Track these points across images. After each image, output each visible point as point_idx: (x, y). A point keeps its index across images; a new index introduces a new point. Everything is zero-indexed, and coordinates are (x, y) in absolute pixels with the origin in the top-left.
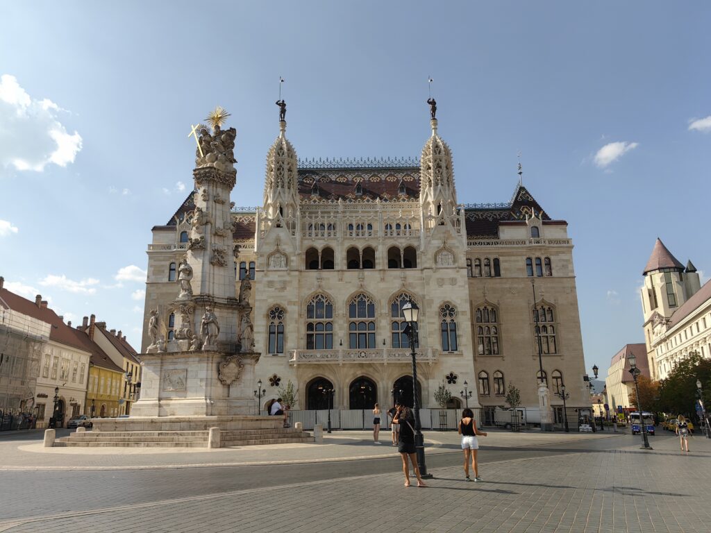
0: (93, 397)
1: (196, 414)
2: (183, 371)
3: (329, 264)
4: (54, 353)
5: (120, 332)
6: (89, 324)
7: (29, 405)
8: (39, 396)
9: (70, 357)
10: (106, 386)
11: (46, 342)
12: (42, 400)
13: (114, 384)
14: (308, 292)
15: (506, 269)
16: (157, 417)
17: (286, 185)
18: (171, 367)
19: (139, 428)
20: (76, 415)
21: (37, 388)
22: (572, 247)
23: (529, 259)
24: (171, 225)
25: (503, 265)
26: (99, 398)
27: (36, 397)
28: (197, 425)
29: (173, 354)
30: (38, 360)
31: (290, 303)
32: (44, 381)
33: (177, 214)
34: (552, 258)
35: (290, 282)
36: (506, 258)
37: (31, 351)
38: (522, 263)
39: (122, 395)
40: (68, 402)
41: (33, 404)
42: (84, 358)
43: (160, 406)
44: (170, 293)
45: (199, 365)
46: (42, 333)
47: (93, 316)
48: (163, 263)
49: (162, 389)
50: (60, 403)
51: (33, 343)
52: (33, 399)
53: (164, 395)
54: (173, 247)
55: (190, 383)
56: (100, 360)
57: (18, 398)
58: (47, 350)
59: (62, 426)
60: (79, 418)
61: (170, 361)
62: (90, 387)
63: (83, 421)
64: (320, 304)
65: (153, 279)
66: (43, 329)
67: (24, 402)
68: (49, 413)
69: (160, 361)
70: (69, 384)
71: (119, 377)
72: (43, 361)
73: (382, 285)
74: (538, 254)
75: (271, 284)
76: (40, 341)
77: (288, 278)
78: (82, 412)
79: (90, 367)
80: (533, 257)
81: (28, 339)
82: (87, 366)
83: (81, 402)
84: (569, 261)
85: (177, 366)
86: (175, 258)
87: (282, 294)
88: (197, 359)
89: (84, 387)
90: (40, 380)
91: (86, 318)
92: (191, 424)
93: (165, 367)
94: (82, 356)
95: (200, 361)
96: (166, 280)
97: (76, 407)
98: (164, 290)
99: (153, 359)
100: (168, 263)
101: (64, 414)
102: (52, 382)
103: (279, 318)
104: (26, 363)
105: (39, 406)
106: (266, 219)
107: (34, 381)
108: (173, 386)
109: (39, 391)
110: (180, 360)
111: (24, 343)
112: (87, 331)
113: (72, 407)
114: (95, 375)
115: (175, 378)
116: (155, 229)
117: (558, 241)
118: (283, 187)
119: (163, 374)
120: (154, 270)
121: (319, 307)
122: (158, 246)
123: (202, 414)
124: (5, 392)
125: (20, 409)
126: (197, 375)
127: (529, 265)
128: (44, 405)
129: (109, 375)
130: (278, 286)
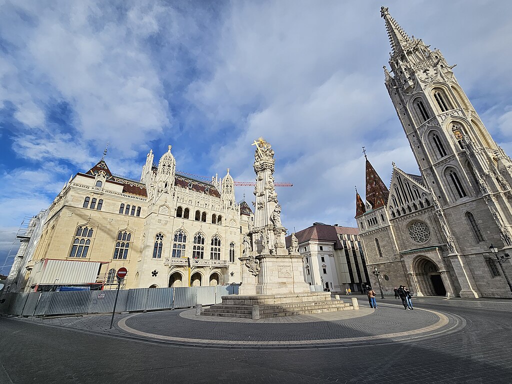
2: (289, 266)
3: (187, 216)
14: (176, 228)
24: (90, 175)
31: (168, 232)
35: (170, 222)
48: (81, 196)
54: (90, 188)
64: (181, 235)
65: (71, 203)
73: (209, 230)
75: (160, 221)
77: (168, 220)
86: (90, 194)
87: (165, 227)
96: (81, 206)
98: (78, 212)
100: (85, 197)
103: (161, 239)
120: (74, 199)
121: (180, 237)
122: (80, 185)
130: (164, 222)
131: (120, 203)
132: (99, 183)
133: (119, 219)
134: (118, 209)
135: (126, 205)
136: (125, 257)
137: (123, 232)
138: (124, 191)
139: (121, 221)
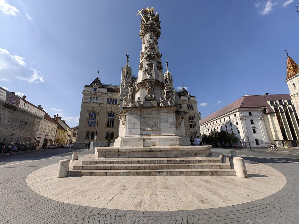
0: (57, 139)
1: (172, 145)
2: (157, 119)
4: (45, 123)
5: (65, 121)
6: (56, 117)
7: (33, 141)
8: (38, 138)
9: (50, 125)
10: (61, 135)
11: (42, 119)
12: (39, 139)
13: (64, 135)
15: (183, 107)
16: (142, 147)
17: (129, 77)
18: (147, 116)
19: (139, 156)
20: (51, 144)
21: (37, 135)
22: (197, 103)
23: (188, 105)
24: (91, 86)
25: (182, 106)
26: (59, 139)
27: (36, 138)
28: (188, 153)
29: (148, 107)
30: (39, 125)
32: (40, 133)
33: (92, 83)
34: (193, 105)
36: (183, 104)
37: (36, 121)
38: (186, 106)
39: (66, 138)
40: (49, 140)
41: (35, 141)
42: (55, 126)
43: (144, 140)
44: (90, 106)
45: (168, 115)
46: (41, 115)
47: (58, 115)
48: (88, 96)
49: (142, 129)
50: (46, 140)
51: (37, 119)
52: (35, 138)
53: (144, 133)
54: (91, 92)
55: (162, 125)
56: (60, 127)
57: (29, 138)
58: (42, 122)
59: (46, 148)
60: (53, 145)
61: (146, 112)
62: (57, 136)
63: (55, 146)
65: (84, 101)
66: (42, 114)
67: (31, 140)
68: (41, 144)
69: (139, 112)
70: (50, 134)
71: (66, 133)
72: (41, 126)
74: (190, 104)
76: (40, 118)
78: (53, 143)
79: (57, 129)
80: (189, 104)
81: (35, 117)
82: (56, 129)
83: (53, 140)
84: (196, 106)
85: (151, 116)
86: (92, 95)
88: (166, 111)
89: (55, 135)
90: (39, 132)
91: (55, 115)
92: (183, 152)
93: (142, 116)
94: (55, 125)
95: (168, 113)
96: (89, 102)
97: (51, 141)
98: (88, 105)
99: (134, 111)
100: (90, 97)
101: (47, 144)
102: (44, 133)
104: (33, 126)
105: (37, 141)
106: (123, 86)
107: (36, 132)
108: (150, 127)
109: (38, 136)
110: (153, 112)
111: (33, 119)
112: (55, 119)
113: (50, 142)
114: (58, 131)
115: (150, 122)
116: (85, 86)
117: (194, 101)
118: (128, 77)
119: (142, 120)
120: (85, 98)
122: (86, 91)
123: (177, 145)
124: (23, 136)
125: (29, 143)
126: (167, 121)
127: (188, 106)
128: (39, 141)
129: (63, 132)
131: (106, 98)
132: (95, 89)
133: (107, 106)
134: (105, 101)
135: (109, 98)
136: (113, 126)
137: (110, 113)
138: (108, 91)
139: (108, 107)
